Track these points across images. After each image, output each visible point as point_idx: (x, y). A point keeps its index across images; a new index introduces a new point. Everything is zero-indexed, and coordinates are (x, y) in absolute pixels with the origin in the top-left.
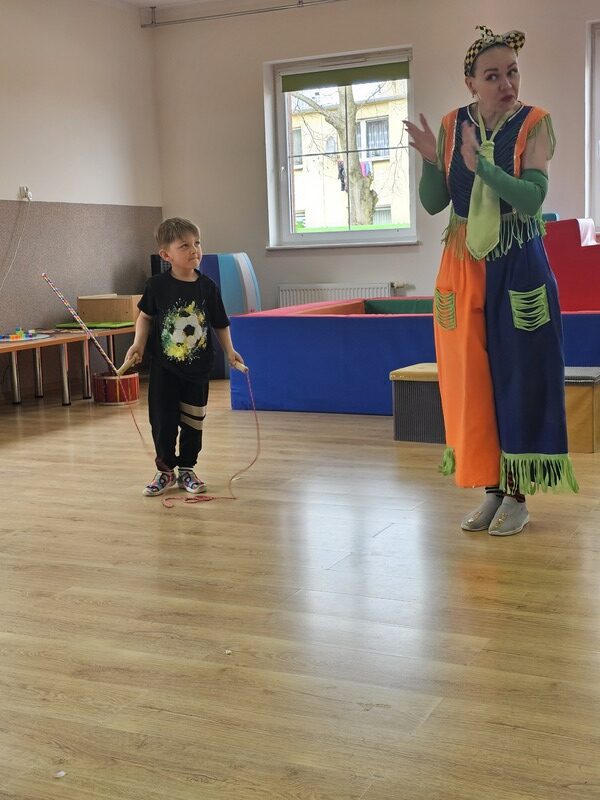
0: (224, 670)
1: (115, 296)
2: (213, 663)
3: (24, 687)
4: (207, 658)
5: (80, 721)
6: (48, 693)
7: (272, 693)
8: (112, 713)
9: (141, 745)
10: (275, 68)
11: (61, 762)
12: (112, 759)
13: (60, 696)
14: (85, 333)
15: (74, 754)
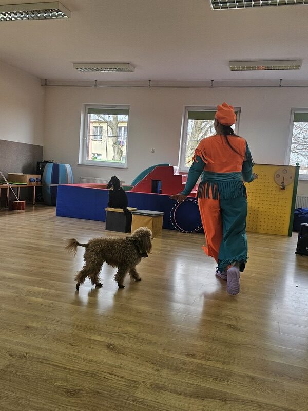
1: (22, 174)
10: (86, 106)
14: (8, 185)
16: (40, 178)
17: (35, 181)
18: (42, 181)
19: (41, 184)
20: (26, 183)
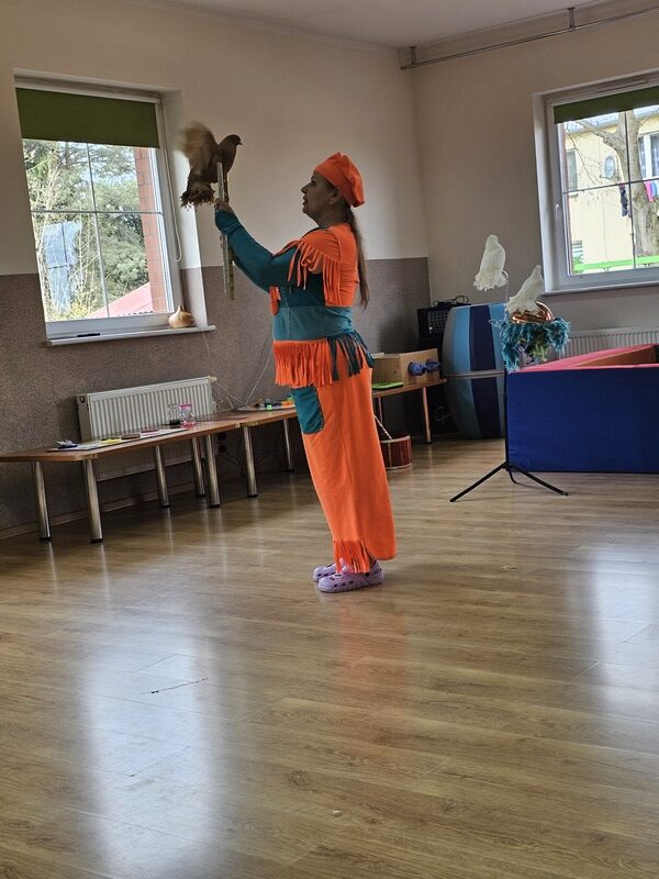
0: (523, 740)
1: (382, 355)
2: (511, 734)
3: (330, 752)
4: (504, 729)
5: (387, 785)
6: (353, 758)
7: (573, 763)
8: (416, 778)
9: (447, 809)
10: (545, 99)
11: (373, 822)
12: (422, 821)
13: (365, 761)
15: (385, 815)
16: (435, 358)
17: (424, 371)
18: (443, 365)
19: (441, 377)
20: (401, 382)
